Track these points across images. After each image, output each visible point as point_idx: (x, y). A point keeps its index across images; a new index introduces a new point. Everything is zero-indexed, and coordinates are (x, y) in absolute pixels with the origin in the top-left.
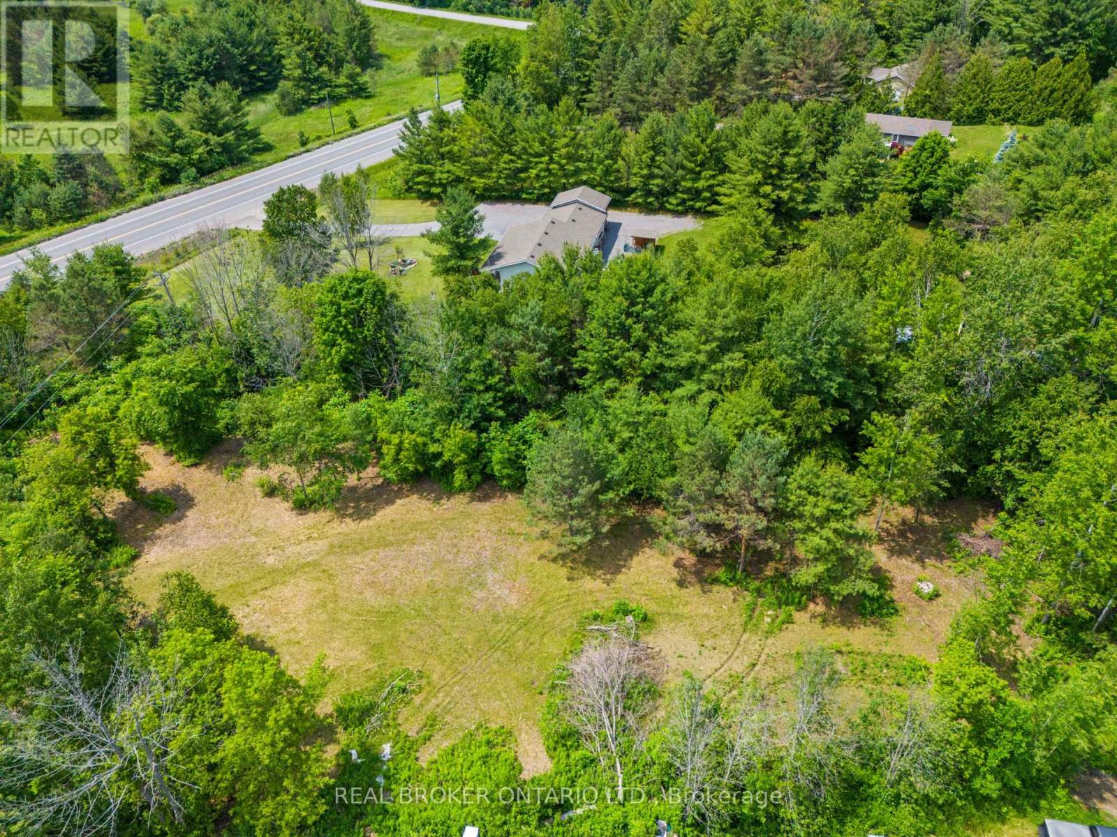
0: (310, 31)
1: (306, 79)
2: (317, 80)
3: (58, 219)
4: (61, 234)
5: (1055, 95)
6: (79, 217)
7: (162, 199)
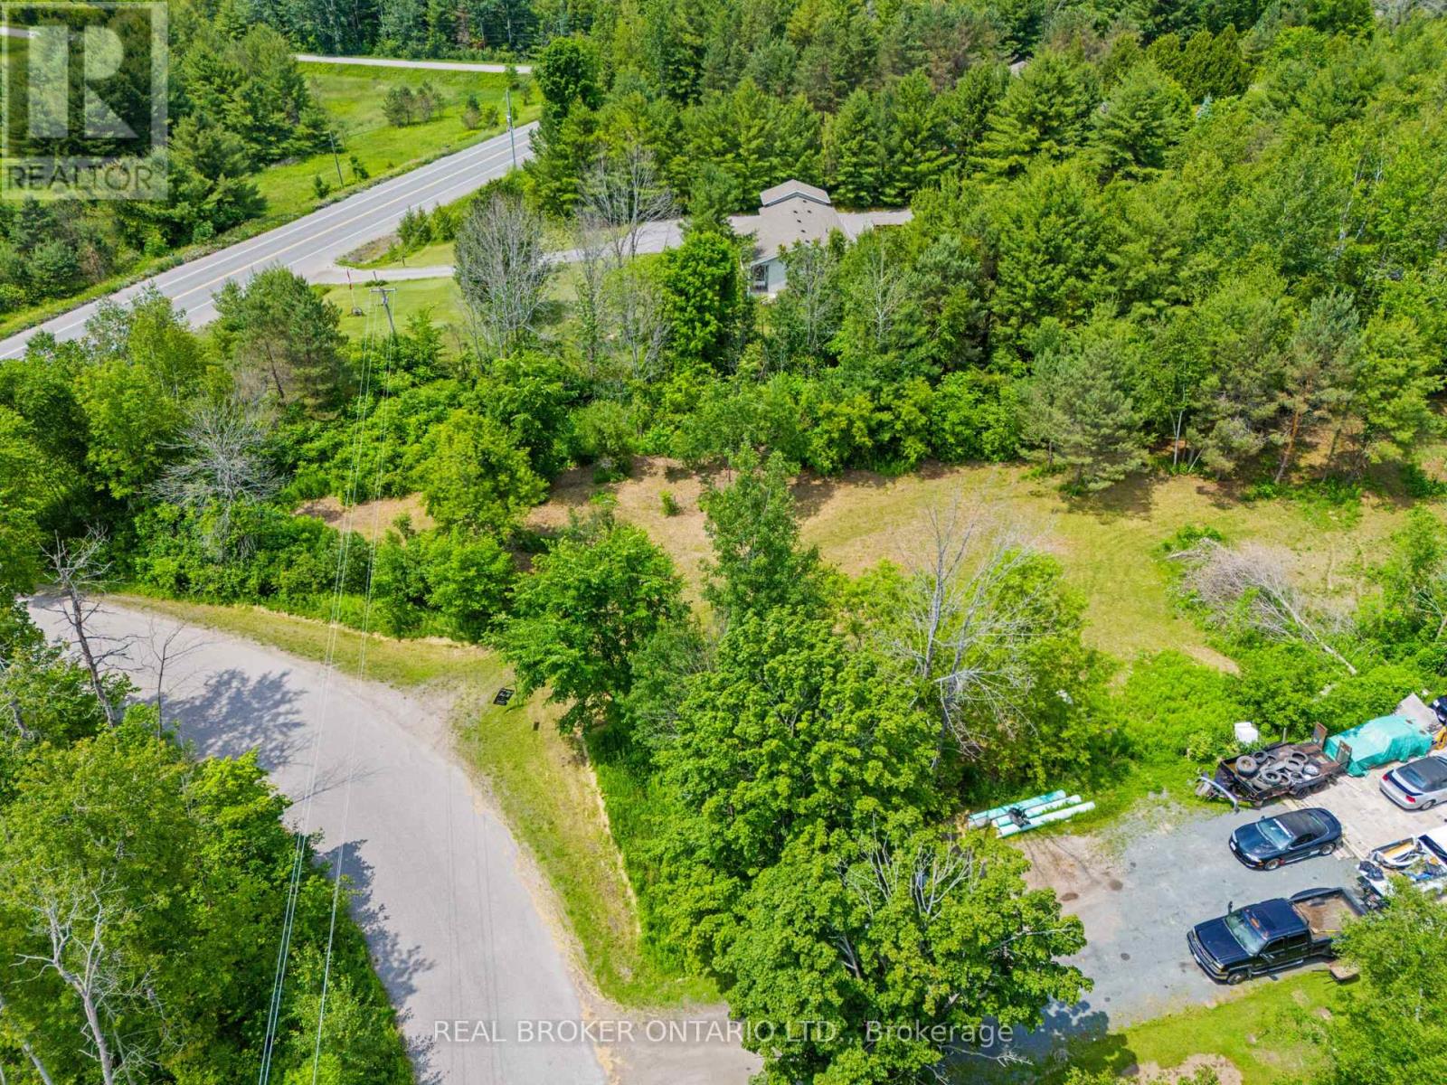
0: (232, 74)
1: (259, 129)
2: (272, 129)
3: (43, 295)
4: (67, 311)
5: (1211, 69)
6: (75, 292)
7: (180, 263)
